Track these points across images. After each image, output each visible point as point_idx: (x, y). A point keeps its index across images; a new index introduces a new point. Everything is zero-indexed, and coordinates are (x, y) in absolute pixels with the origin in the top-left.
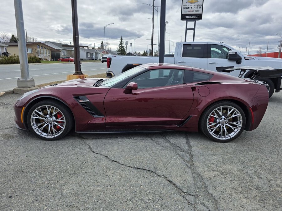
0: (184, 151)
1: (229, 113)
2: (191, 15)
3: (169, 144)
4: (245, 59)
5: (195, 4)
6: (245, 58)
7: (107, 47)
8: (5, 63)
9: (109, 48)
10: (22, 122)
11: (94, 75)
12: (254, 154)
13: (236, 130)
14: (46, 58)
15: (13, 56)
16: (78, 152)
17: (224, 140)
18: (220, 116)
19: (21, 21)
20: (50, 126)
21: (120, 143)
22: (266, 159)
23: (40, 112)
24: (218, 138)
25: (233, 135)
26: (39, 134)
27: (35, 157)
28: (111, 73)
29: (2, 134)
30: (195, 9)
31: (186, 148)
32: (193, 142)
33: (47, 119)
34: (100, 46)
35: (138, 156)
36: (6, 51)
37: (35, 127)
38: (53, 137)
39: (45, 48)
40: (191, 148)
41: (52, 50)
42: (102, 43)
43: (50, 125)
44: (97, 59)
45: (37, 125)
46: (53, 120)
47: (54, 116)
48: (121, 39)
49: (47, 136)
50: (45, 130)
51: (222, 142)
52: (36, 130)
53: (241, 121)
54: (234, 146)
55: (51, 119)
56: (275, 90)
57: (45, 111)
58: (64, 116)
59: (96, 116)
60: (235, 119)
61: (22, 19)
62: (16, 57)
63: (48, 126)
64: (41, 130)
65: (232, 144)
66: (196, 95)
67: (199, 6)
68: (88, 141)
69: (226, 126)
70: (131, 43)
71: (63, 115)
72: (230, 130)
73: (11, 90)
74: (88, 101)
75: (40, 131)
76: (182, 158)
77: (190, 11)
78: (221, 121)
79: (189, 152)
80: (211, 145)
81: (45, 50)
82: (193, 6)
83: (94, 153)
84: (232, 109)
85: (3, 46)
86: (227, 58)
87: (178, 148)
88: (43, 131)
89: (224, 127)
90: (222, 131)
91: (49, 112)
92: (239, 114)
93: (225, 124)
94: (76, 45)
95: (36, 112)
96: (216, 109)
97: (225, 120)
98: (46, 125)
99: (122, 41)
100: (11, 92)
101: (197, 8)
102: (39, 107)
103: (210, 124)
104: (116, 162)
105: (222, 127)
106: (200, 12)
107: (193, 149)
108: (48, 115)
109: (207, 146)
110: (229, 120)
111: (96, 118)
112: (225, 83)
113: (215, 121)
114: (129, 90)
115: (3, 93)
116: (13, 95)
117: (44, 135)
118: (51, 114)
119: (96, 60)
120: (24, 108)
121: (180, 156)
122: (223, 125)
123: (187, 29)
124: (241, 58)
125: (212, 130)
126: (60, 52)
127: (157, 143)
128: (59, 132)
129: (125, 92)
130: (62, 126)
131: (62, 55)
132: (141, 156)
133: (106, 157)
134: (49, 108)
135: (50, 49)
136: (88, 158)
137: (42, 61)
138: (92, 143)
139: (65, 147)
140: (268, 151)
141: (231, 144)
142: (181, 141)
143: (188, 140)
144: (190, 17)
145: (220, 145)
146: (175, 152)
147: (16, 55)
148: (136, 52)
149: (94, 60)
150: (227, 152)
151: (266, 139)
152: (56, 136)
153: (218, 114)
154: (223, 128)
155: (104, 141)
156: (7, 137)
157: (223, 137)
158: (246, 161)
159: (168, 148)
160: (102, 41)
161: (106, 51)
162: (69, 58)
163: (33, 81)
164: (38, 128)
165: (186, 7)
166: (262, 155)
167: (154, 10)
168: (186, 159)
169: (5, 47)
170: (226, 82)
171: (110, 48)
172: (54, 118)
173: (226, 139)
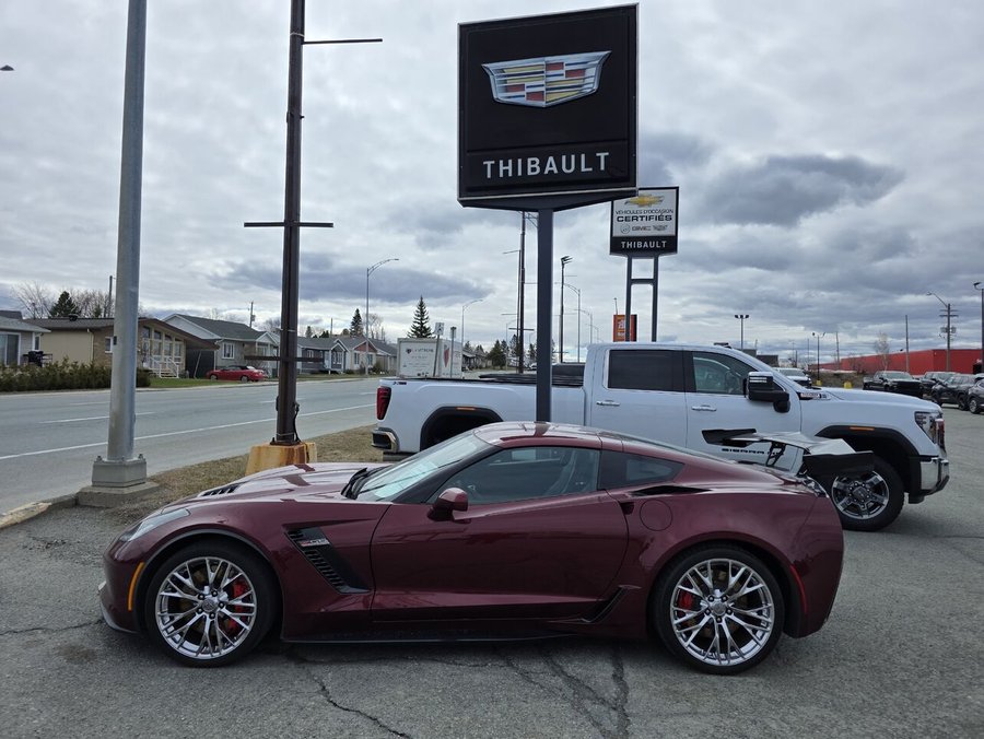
0: (604, 702)
1: (733, 580)
2: (643, 239)
3: (559, 681)
4: (801, 398)
5: (653, 207)
6: (799, 394)
7: (371, 330)
8: (30, 389)
9: (380, 333)
10: (130, 608)
11: (328, 435)
12: (811, 711)
13: (759, 634)
14: (167, 368)
15: (60, 364)
16: (290, 703)
17: (726, 667)
18: (706, 591)
19: (133, 290)
20: (209, 621)
21: (414, 675)
22: (845, 726)
23: (186, 576)
24: (708, 660)
25: (750, 649)
26: (175, 646)
27: (167, 719)
28: (387, 433)
29: (60, 648)
30: (653, 222)
31: (612, 691)
32: (632, 674)
33: (203, 599)
34: (348, 326)
35: (467, 718)
36: (37, 348)
37: (164, 625)
38: (216, 655)
39: (168, 337)
40: (626, 693)
41: (190, 342)
42: (357, 318)
43: (210, 617)
44: (337, 370)
45: (172, 618)
46: (221, 602)
47: (226, 589)
48: (421, 305)
49: (197, 653)
50: (194, 635)
51: (722, 675)
52: (166, 635)
53: (769, 605)
54: (757, 685)
55: (216, 600)
56: (906, 494)
57: (198, 574)
58: (253, 590)
59: (346, 589)
60: (753, 600)
61: (135, 282)
62: (70, 368)
63: (202, 620)
64: (181, 634)
65: (751, 682)
66: (634, 524)
67: (665, 214)
68: (318, 671)
69: (729, 621)
70: (453, 329)
71: (251, 586)
72: (741, 637)
73: (70, 496)
74: (326, 542)
75: (178, 637)
76: (597, 724)
77: (638, 228)
78: (711, 604)
79: (619, 706)
80: (687, 683)
81: (166, 343)
82: (648, 215)
83: (336, 709)
84: (740, 568)
85: (31, 332)
86: (745, 394)
87: (587, 694)
88: (186, 639)
89: (724, 624)
90: (717, 635)
91: (212, 576)
92: (760, 585)
93: (727, 615)
94: (287, 355)
95: (174, 576)
96: (695, 568)
97: (723, 601)
98: (198, 616)
99: (422, 313)
100: (69, 501)
101: (660, 218)
102: (186, 563)
103: (681, 615)
104: (401, 735)
105: (716, 625)
106: (669, 232)
107: (633, 695)
108: (207, 588)
109: (674, 688)
110: (738, 603)
111: (345, 595)
112: (716, 491)
113: (695, 605)
114: (444, 511)
115: (44, 506)
116: (76, 512)
117: (190, 649)
118: (218, 581)
119: (332, 372)
120: (141, 564)
121: (590, 718)
122: (720, 617)
123: (631, 282)
124: (788, 395)
125: (689, 634)
126: (218, 347)
127: (525, 676)
128: (234, 641)
129: (432, 516)
130: (244, 619)
131: (221, 359)
132: (475, 719)
133: (371, 722)
134: (213, 564)
135: (185, 341)
136: (320, 724)
137: (152, 380)
138: (330, 675)
139: (251, 689)
140: (854, 703)
141: (748, 679)
142: (598, 672)
143: (619, 666)
144: (639, 245)
145: (713, 684)
146: (577, 706)
147: (69, 362)
148: (467, 345)
149: (326, 372)
150: (731, 705)
151: (856, 664)
152: (224, 652)
153: (701, 584)
154: (720, 627)
155: (368, 669)
156: (76, 655)
157: (722, 656)
158: (784, 733)
159: (557, 691)
160: (358, 311)
161: (370, 345)
162: (245, 368)
163: (142, 464)
164: (172, 628)
165: (624, 215)
166: (835, 716)
167: (524, 229)
168: (608, 728)
169: (37, 333)
170: (717, 488)
171: (383, 333)
172: (224, 596)
173: (733, 662)
